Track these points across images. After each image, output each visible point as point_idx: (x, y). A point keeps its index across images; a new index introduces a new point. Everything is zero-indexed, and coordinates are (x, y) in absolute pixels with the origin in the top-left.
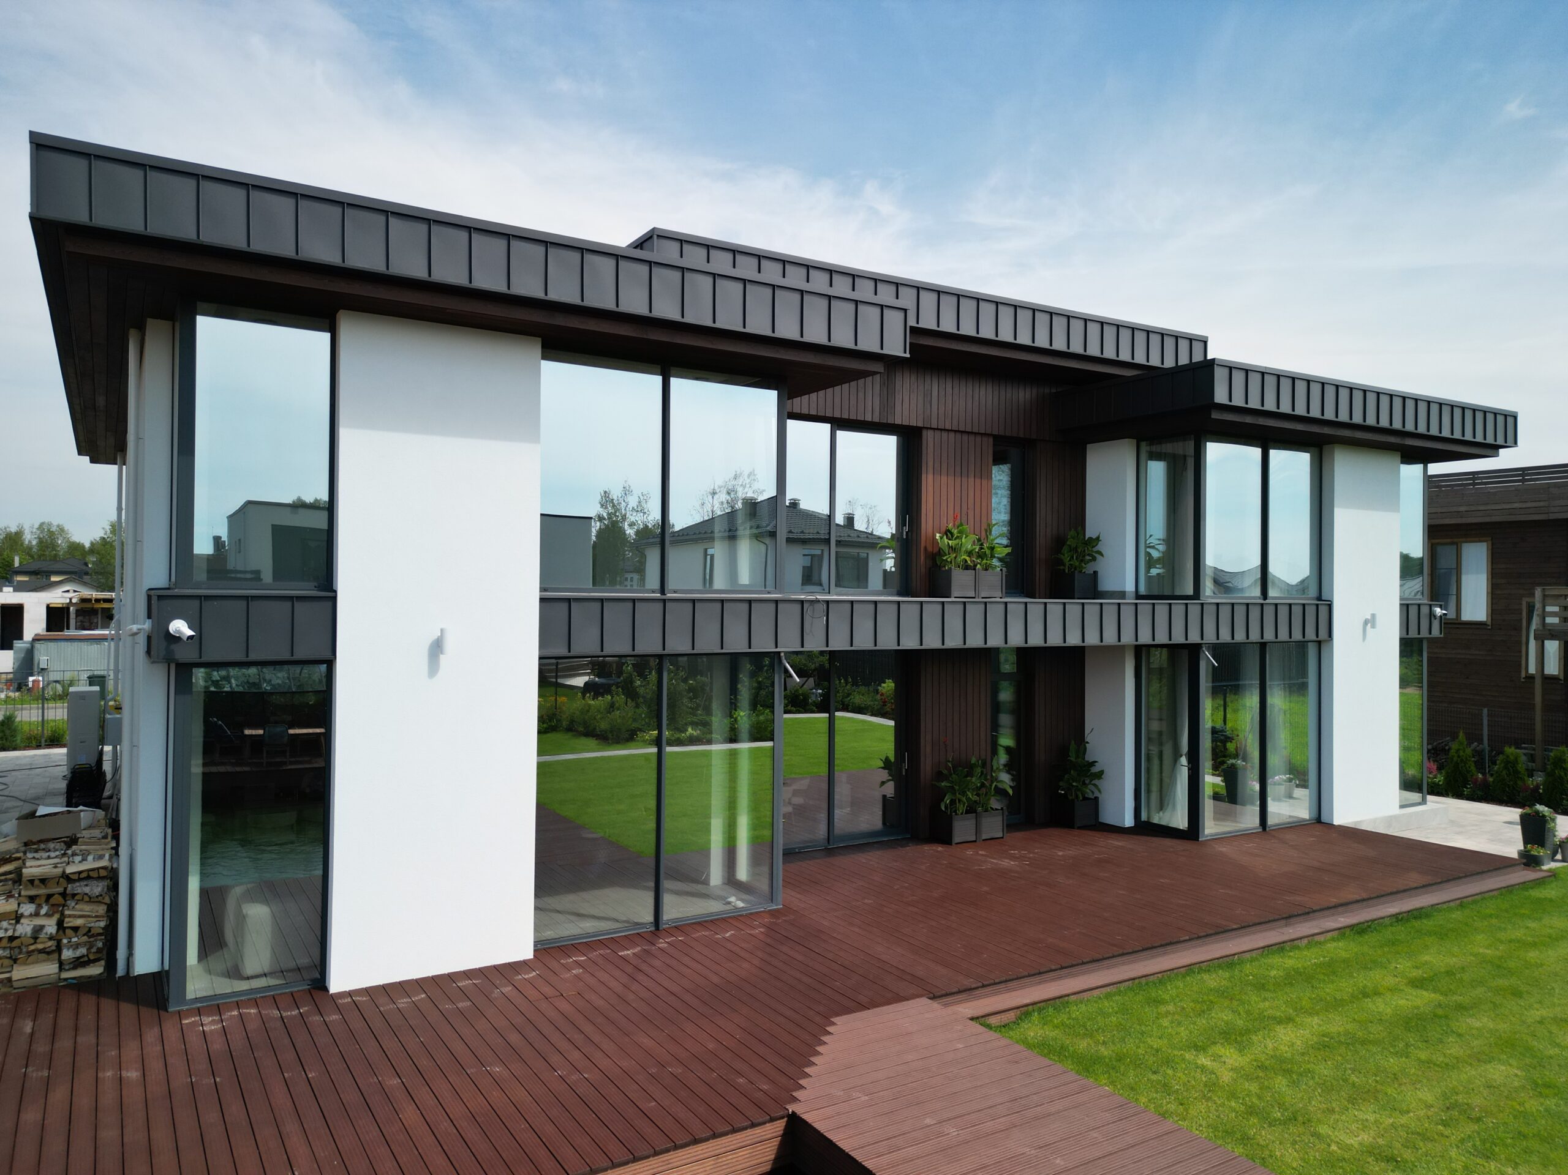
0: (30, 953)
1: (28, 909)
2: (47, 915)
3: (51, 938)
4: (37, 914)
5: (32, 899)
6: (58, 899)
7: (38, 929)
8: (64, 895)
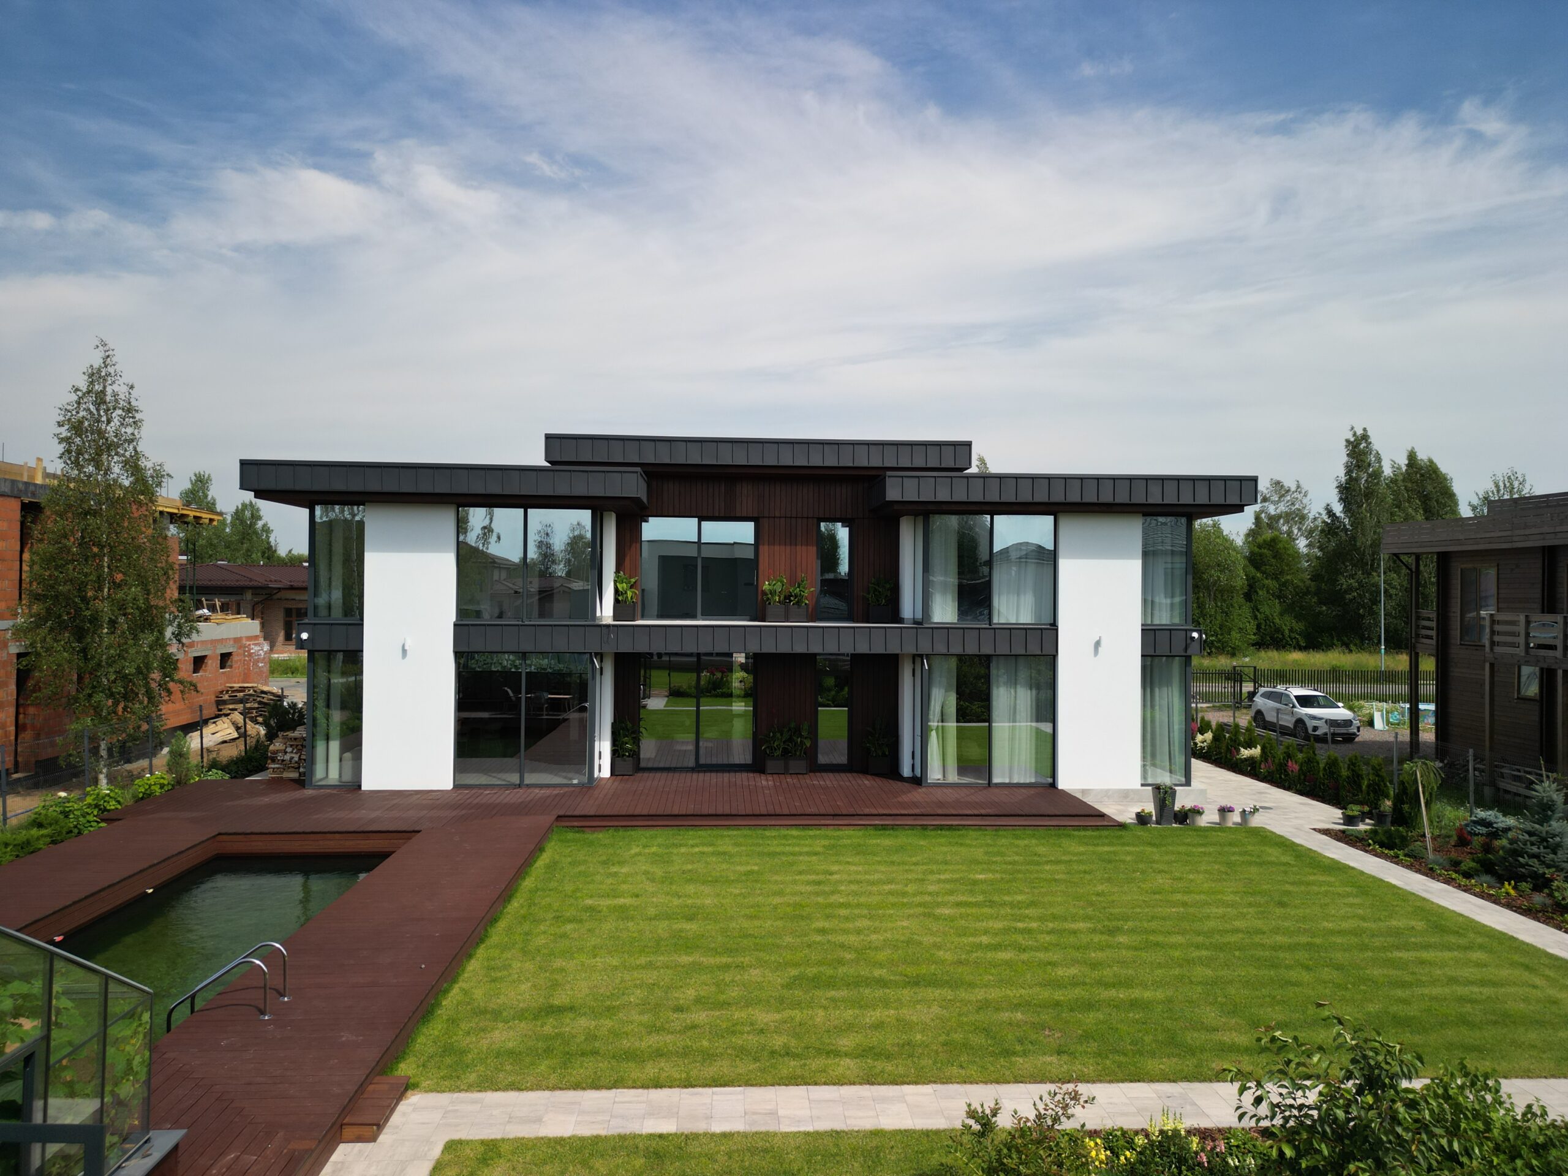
0: (289, 768)
1: (289, 750)
2: (296, 753)
3: (296, 762)
4: (292, 752)
5: (291, 746)
6: (300, 747)
7: (292, 758)
8: (302, 745)
